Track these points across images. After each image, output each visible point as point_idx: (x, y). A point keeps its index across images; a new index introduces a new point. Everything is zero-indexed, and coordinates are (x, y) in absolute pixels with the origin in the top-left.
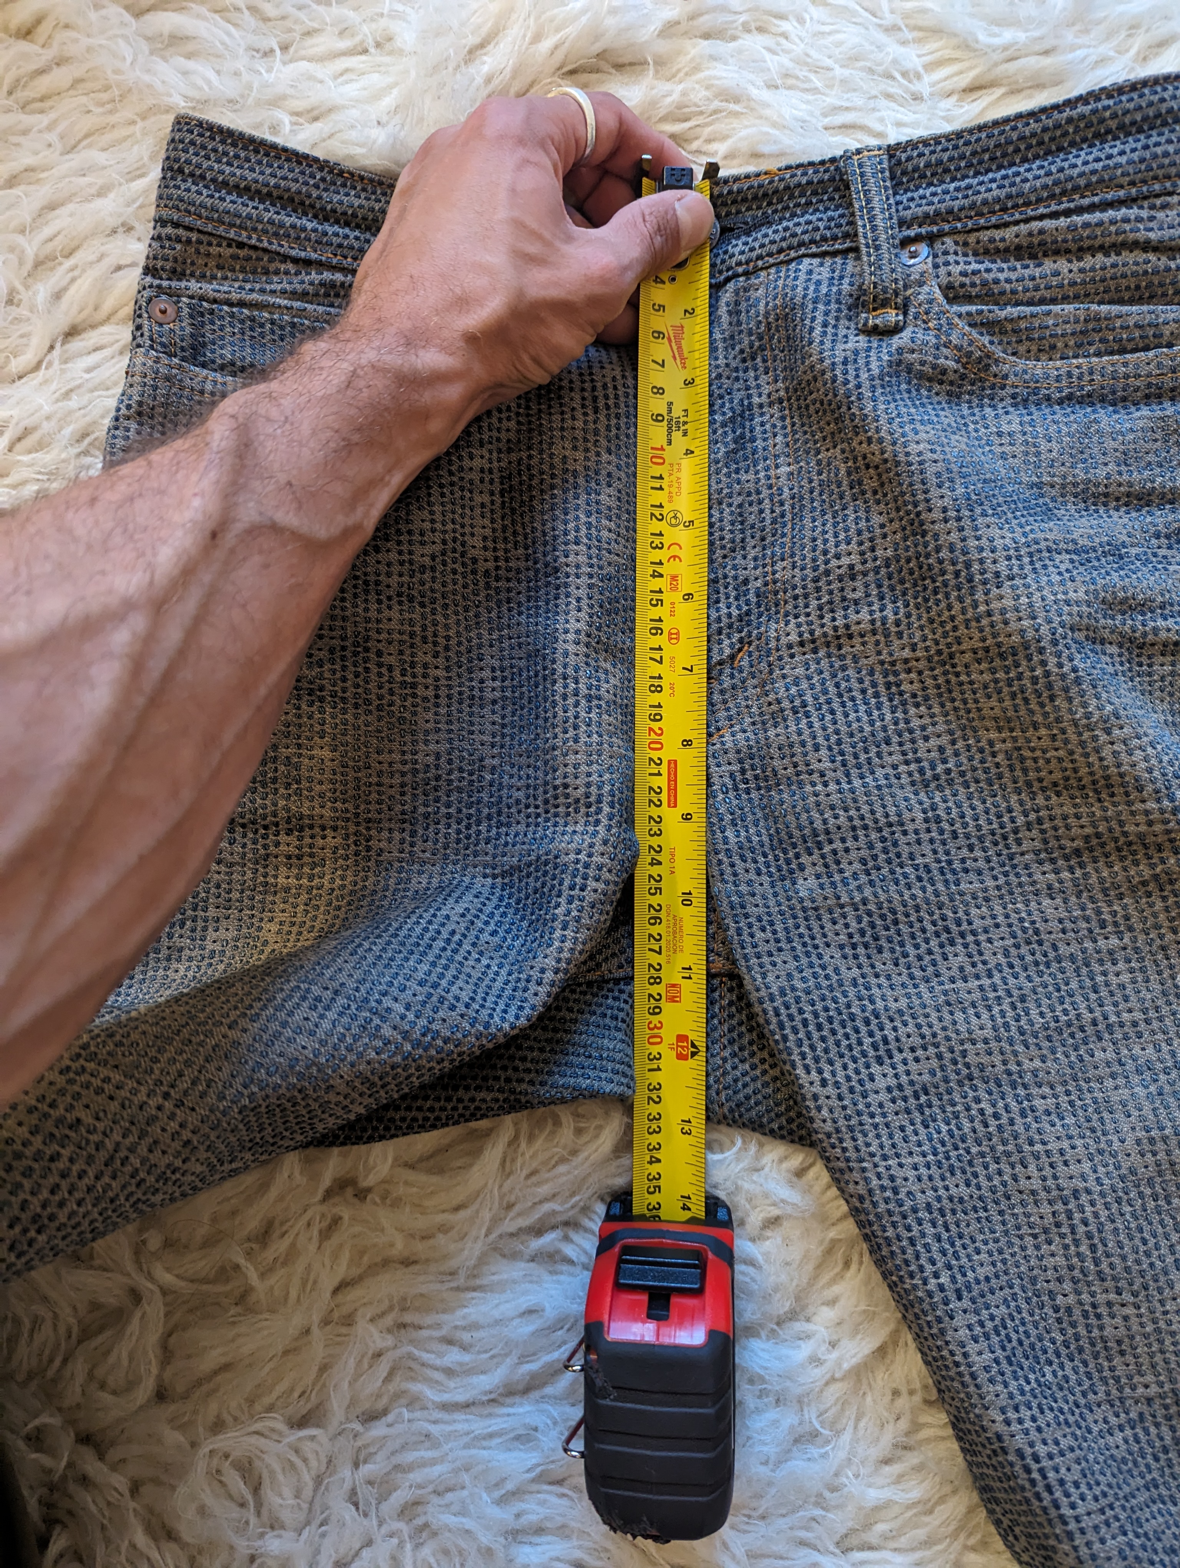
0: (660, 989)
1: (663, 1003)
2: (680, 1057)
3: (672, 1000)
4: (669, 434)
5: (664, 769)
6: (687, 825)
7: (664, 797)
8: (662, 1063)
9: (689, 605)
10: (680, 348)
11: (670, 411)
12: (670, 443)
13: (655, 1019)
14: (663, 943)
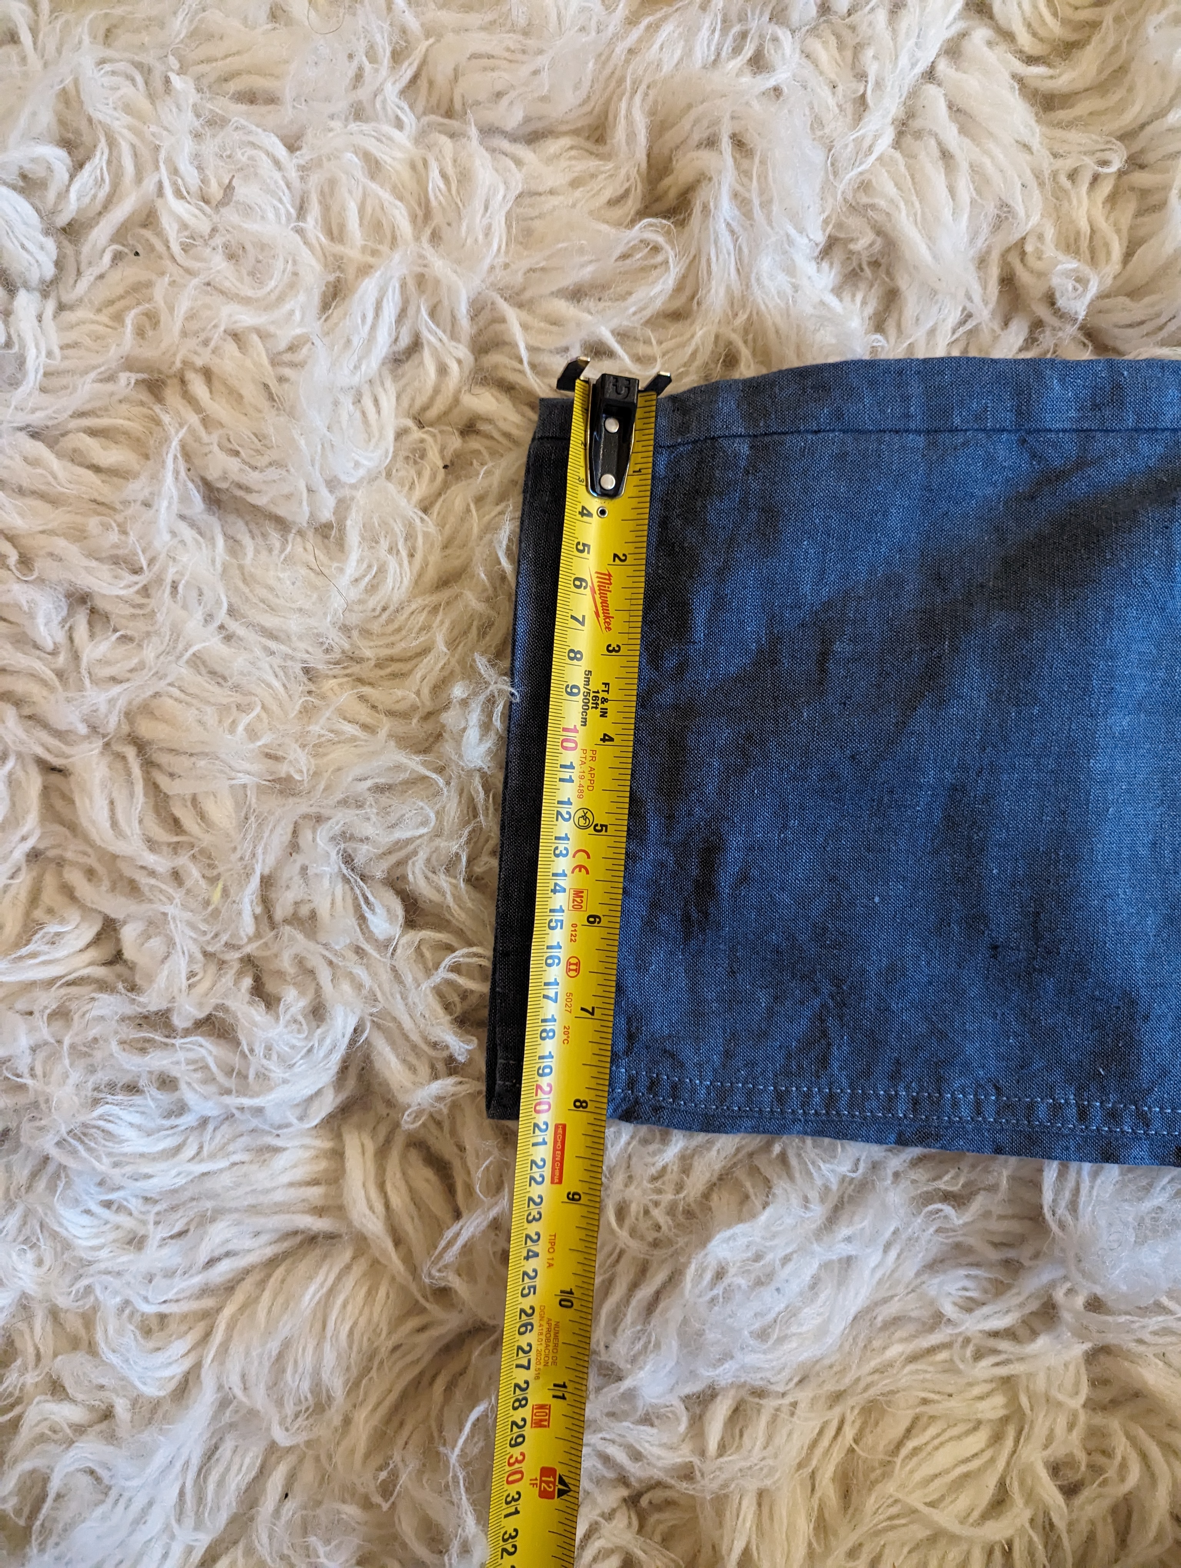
0: (526, 1412)
1: (528, 1431)
2: (544, 1494)
3: (538, 1424)
4: (585, 711)
5: (549, 1136)
6: (573, 1207)
7: (547, 1171)
8: (521, 1505)
9: (595, 930)
10: (604, 602)
11: (587, 682)
12: (584, 723)
13: (516, 1452)
14: (533, 1355)
